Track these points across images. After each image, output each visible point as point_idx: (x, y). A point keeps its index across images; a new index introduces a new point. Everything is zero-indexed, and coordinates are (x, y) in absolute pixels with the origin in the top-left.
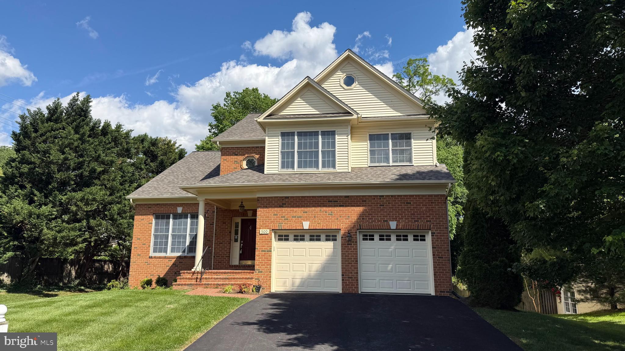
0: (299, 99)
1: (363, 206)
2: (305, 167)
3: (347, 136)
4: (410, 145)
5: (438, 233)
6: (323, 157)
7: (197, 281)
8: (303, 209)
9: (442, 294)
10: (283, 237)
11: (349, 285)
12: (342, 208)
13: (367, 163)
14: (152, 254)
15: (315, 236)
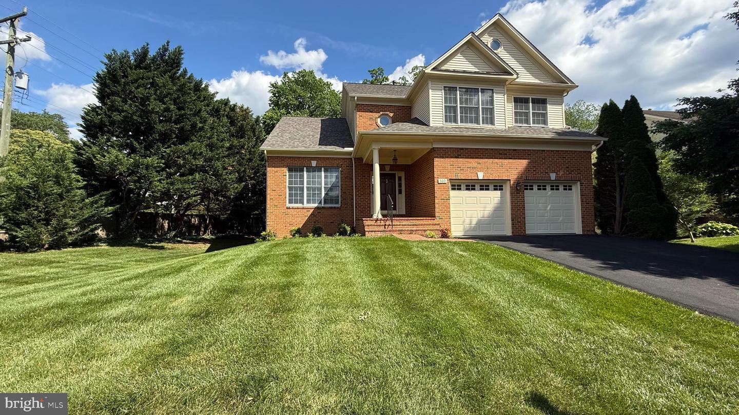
0: (460, 55)
1: (528, 159)
2: (466, 122)
3: (504, 95)
4: (545, 109)
5: (586, 183)
6: (483, 114)
7: (385, 228)
8: (477, 160)
9: (589, 233)
10: (456, 186)
11: (518, 228)
12: (511, 161)
13: (512, 123)
14: (288, 205)
15: (485, 185)
